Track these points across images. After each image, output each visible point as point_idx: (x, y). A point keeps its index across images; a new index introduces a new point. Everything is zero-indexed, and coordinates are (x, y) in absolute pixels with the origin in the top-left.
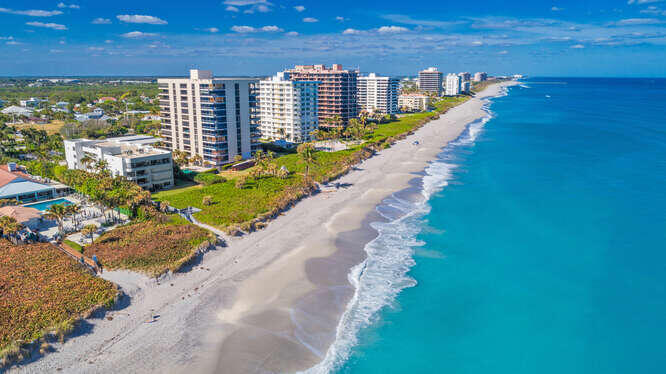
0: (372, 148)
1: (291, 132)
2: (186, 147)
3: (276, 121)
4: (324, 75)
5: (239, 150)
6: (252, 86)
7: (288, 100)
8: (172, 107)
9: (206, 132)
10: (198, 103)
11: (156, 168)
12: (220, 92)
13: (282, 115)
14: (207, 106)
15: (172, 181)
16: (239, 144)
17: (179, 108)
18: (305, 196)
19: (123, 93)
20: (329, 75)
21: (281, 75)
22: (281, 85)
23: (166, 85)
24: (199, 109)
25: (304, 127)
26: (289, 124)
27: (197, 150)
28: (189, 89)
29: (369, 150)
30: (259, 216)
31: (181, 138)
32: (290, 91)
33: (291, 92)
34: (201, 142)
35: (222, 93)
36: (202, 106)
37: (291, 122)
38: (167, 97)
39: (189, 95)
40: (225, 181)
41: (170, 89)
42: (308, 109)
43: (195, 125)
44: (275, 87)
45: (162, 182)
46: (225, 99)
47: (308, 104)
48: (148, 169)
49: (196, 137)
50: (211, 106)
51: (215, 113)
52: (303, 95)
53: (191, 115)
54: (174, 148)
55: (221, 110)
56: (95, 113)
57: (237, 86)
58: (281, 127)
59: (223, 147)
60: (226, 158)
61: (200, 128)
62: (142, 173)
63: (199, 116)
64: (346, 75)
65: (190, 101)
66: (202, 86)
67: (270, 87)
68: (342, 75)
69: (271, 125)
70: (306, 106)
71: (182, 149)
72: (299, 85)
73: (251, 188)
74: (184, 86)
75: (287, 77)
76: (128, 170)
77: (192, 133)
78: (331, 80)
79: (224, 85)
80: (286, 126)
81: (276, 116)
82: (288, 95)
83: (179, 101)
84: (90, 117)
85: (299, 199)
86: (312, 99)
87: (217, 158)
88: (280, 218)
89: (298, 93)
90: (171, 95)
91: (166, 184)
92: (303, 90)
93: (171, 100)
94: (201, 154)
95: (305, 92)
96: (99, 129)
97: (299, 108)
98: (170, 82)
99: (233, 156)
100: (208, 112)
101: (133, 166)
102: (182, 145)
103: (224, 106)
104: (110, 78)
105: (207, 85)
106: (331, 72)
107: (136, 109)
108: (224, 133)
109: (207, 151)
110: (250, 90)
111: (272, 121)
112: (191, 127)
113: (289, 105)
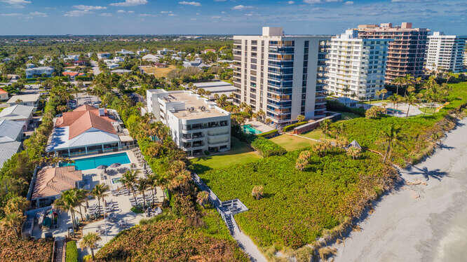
0: (454, 115)
1: (356, 89)
2: (251, 101)
3: (341, 77)
4: (392, 33)
5: (303, 109)
6: (323, 43)
7: (356, 58)
8: (243, 62)
9: (271, 89)
10: (266, 60)
11: (213, 130)
12: (289, 49)
13: (347, 72)
14: (274, 63)
15: (228, 144)
16: (303, 103)
17: (249, 63)
18: (386, 193)
19: (221, 46)
20: (397, 33)
21: (350, 32)
22: (350, 42)
23: (240, 41)
24: (266, 66)
25: (370, 85)
26: (354, 82)
27: (261, 105)
28: (259, 46)
29: (452, 119)
30: (326, 234)
31: (249, 92)
32: (359, 48)
33: (360, 50)
34: (265, 98)
35: (291, 51)
36: (270, 62)
37: (357, 80)
38: (239, 53)
39: (259, 52)
40: (285, 153)
41: (243, 45)
42: (375, 67)
43: (262, 81)
44: (343, 44)
45: (218, 145)
46: (293, 56)
47: (376, 62)
48: (204, 131)
49: (261, 92)
50: (278, 63)
51: (281, 70)
52: (372, 53)
53: (258, 70)
54: (242, 100)
55: (288, 67)
56: (196, 62)
57: (307, 43)
58: (345, 83)
59: (287, 105)
60: (289, 117)
61: (266, 85)
62: (199, 135)
63: (266, 72)
64: (416, 33)
65: (259, 58)
66: (272, 43)
67: (338, 44)
68: (412, 33)
69: (335, 81)
70: (374, 64)
71: (248, 103)
72: (369, 42)
73: (314, 170)
74: (254, 42)
75: (355, 34)
76: (184, 132)
77: (258, 88)
78: (398, 38)
79: (293, 42)
80: (351, 84)
81: (341, 72)
82: (356, 53)
83: (249, 57)
84: (192, 64)
85: (379, 198)
86: (381, 57)
87: (279, 116)
88: (354, 233)
89: (367, 50)
90: (243, 51)
91: (222, 147)
92: (372, 48)
93: (243, 56)
94: (265, 110)
95: (374, 50)
96: (194, 75)
97: (366, 66)
98: (243, 38)
99: (296, 115)
100: (274, 70)
101: (189, 127)
102: (249, 98)
103: (291, 64)
104: (220, 36)
105: (276, 42)
106: (400, 30)
107: (226, 59)
108: (290, 91)
109: (271, 108)
110: (320, 47)
111: (336, 76)
112: (258, 82)
113: (356, 63)
